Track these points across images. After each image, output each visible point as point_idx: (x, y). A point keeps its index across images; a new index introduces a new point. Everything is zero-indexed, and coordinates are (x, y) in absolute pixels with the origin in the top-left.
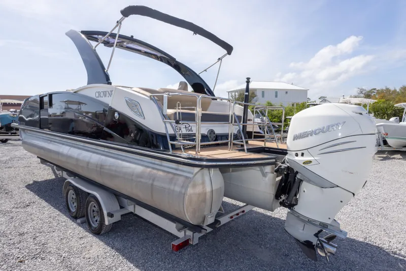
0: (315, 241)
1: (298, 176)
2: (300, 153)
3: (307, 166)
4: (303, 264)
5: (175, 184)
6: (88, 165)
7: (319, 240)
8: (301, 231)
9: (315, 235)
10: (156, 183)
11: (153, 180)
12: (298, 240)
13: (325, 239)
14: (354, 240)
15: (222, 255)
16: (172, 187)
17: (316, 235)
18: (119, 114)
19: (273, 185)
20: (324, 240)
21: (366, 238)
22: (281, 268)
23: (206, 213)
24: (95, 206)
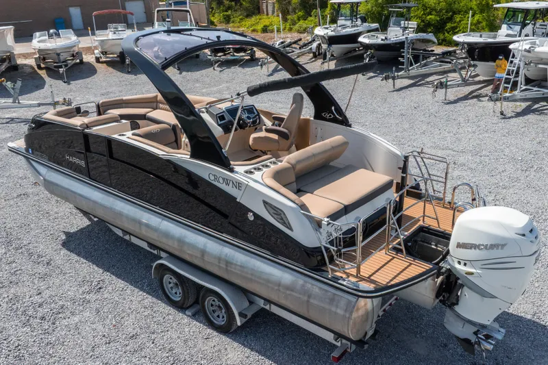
0: (473, 339)
1: (459, 282)
2: (462, 262)
3: (469, 277)
4: (461, 356)
5: (337, 307)
6: (203, 255)
7: (478, 338)
8: (461, 329)
9: (474, 333)
10: (312, 301)
11: (309, 296)
12: (457, 337)
13: (483, 335)
14: (522, 317)
15: (375, 351)
16: (333, 309)
17: (476, 333)
18: (255, 214)
19: (433, 290)
20: (483, 337)
21: (534, 315)
22: (438, 362)
23: (367, 329)
24: (214, 301)
